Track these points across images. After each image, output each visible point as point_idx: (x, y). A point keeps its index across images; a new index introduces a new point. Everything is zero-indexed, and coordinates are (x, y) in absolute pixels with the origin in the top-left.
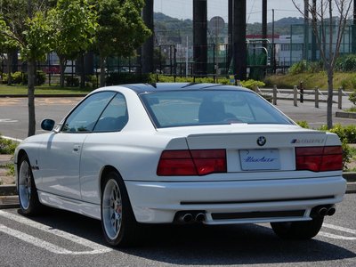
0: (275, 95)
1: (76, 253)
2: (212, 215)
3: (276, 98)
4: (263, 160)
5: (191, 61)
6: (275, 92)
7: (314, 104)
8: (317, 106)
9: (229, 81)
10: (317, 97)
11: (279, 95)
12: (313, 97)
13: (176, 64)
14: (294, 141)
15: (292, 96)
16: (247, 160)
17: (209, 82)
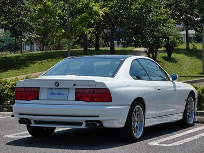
2: (34, 121)
4: (59, 94)
14: (75, 85)
16: (51, 94)
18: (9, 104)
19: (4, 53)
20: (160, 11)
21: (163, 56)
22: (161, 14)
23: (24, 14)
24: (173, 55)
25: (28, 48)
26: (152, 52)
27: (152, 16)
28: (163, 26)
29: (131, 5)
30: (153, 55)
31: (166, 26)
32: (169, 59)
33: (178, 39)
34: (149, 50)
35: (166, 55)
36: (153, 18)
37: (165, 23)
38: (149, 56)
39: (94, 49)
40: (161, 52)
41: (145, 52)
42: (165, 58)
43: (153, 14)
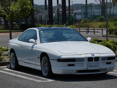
0: (80, 30)
1: (43, 81)
3: (80, 31)
5: (48, 19)
6: (80, 29)
7: (93, 33)
8: (94, 34)
9: (64, 26)
10: (94, 31)
11: (81, 30)
12: (93, 31)
13: (42, 20)
15: (86, 30)
17: (57, 26)
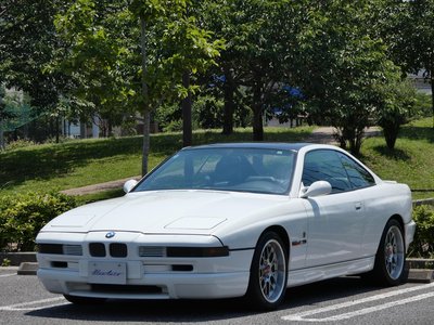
18: (16, 251)
19: (20, 143)
20: (362, 44)
21: (377, 144)
22: (366, 50)
23: (59, 55)
24: (400, 143)
25: (75, 130)
26: (350, 137)
27: (346, 55)
28: (371, 77)
29: (297, 30)
30: (352, 142)
31: (376, 78)
32: (389, 151)
33: (405, 105)
34: (343, 132)
35: (382, 141)
36: (348, 59)
37: (375, 69)
38: (343, 146)
39: (220, 130)
40: (370, 136)
41: (335, 136)
42: (379, 149)
43: (347, 50)
